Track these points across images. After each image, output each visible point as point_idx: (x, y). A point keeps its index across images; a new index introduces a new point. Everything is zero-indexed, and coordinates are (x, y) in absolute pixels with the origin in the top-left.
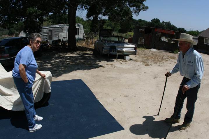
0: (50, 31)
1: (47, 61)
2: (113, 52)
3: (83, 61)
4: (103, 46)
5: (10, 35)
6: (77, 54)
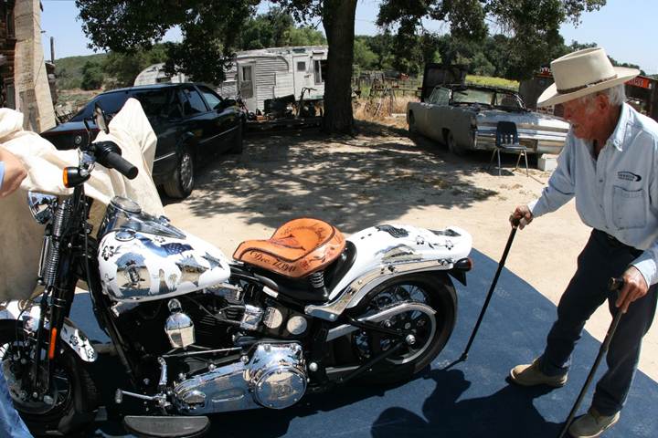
0: (244, 69)
1: (276, 172)
2: (509, 142)
3: (409, 171)
4: (474, 122)
5: (86, 90)
6: (365, 146)
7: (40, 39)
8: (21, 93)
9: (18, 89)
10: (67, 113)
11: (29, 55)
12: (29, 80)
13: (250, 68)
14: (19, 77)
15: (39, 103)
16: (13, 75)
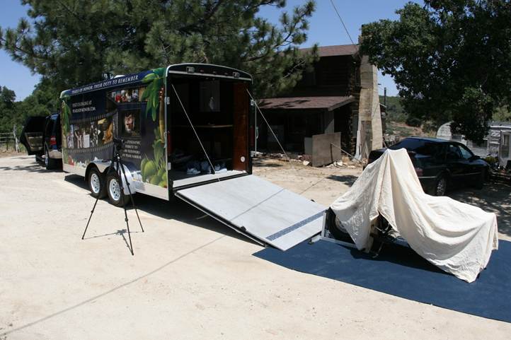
0: (505, 136)
5: (409, 125)
7: (377, 90)
8: (362, 122)
9: (361, 118)
10: (391, 141)
11: (369, 99)
12: (369, 114)
13: (508, 136)
14: (362, 111)
15: (373, 130)
16: (358, 109)
